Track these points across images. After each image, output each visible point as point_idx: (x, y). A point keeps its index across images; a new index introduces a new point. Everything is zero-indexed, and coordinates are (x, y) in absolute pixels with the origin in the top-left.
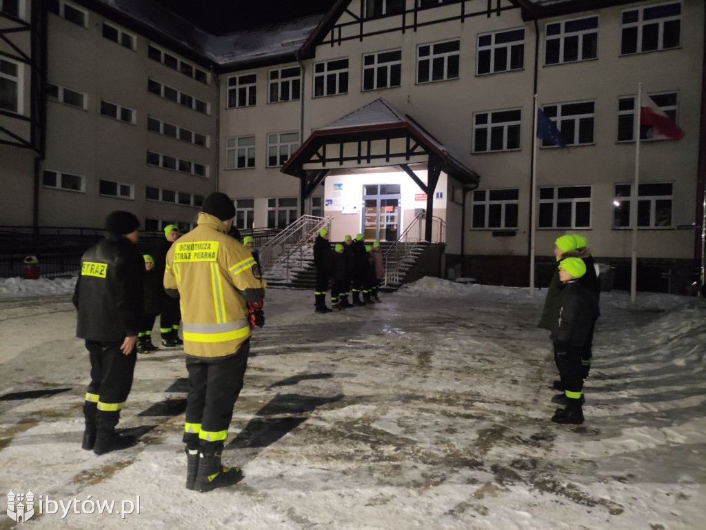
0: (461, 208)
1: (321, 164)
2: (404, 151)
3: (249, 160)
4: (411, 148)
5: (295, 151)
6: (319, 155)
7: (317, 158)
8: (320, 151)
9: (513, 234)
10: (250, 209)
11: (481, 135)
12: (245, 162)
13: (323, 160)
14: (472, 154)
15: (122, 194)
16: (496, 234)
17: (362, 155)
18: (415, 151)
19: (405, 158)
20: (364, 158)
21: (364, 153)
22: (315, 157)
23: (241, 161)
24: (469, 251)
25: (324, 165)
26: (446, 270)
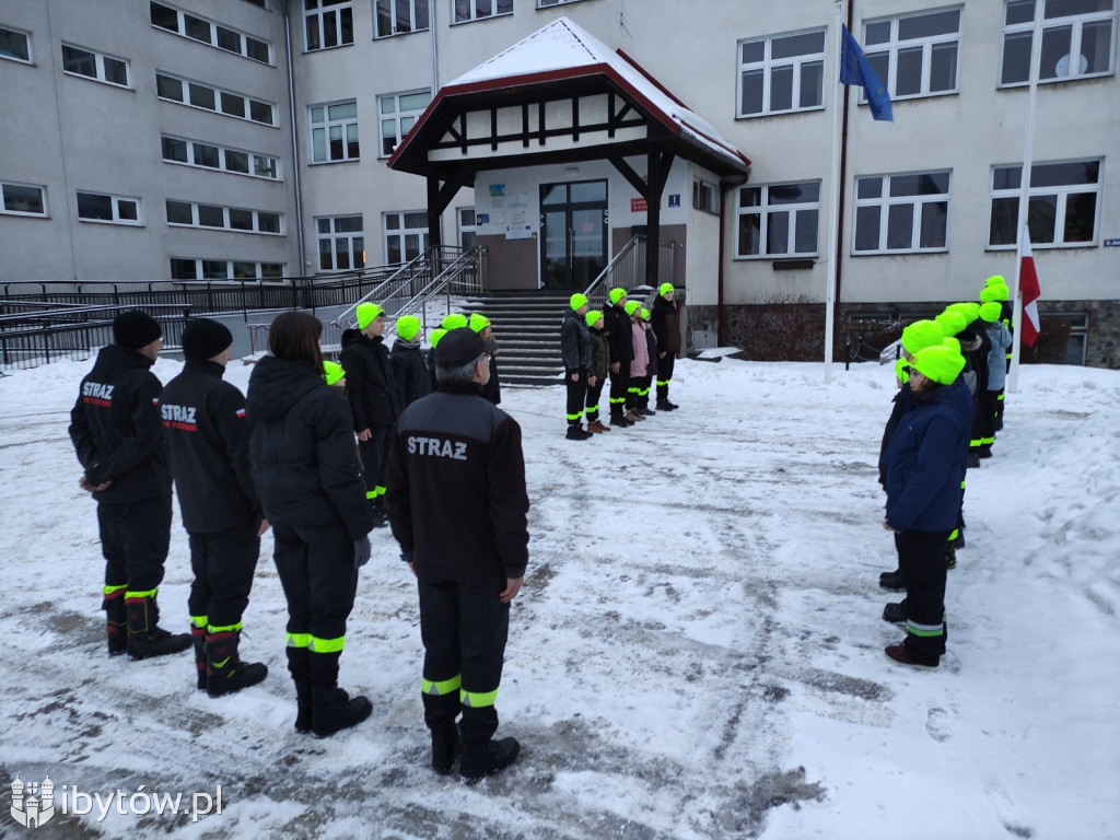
0: (717, 221)
1: (459, 149)
2: (604, 119)
3: (350, 145)
4: (616, 113)
5: (409, 127)
6: (454, 133)
7: (453, 139)
8: (457, 125)
9: (807, 264)
10: (357, 234)
11: (752, 83)
12: (343, 151)
13: (463, 143)
14: (736, 120)
15: (122, 216)
16: (780, 266)
17: (531, 130)
18: (626, 118)
19: (606, 133)
20: (534, 135)
21: (534, 127)
22: (449, 138)
23: (336, 147)
24: (732, 298)
25: (464, 151)
26: (689, 333)
